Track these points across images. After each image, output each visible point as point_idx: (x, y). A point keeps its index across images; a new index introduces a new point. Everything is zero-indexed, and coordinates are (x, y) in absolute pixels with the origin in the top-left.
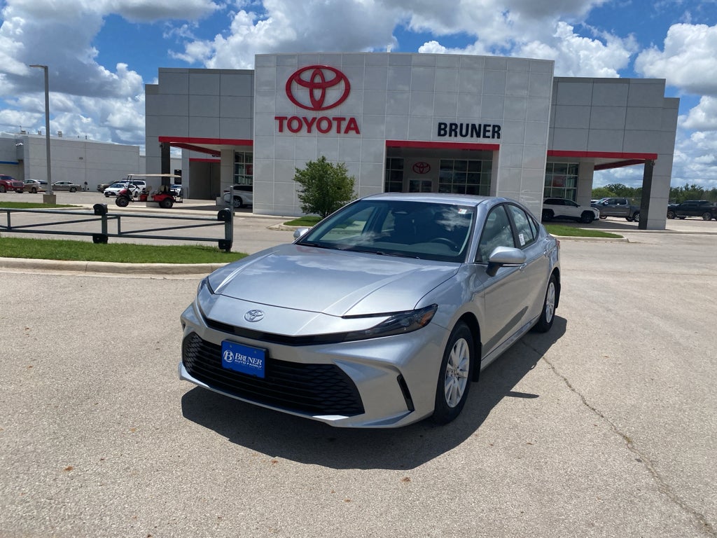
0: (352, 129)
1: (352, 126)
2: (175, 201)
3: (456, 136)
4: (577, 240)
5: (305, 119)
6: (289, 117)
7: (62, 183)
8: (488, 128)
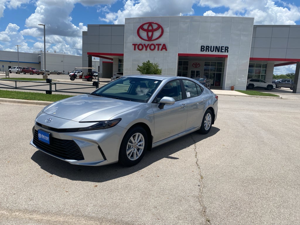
0: (164, 49)
1: (164, 47)
2: (93, 79)
3: (208, 51)
4: (257, 97)
5: (144, 45)
6: (138, 44)
7: (55, 71)
8: (223, 48)
